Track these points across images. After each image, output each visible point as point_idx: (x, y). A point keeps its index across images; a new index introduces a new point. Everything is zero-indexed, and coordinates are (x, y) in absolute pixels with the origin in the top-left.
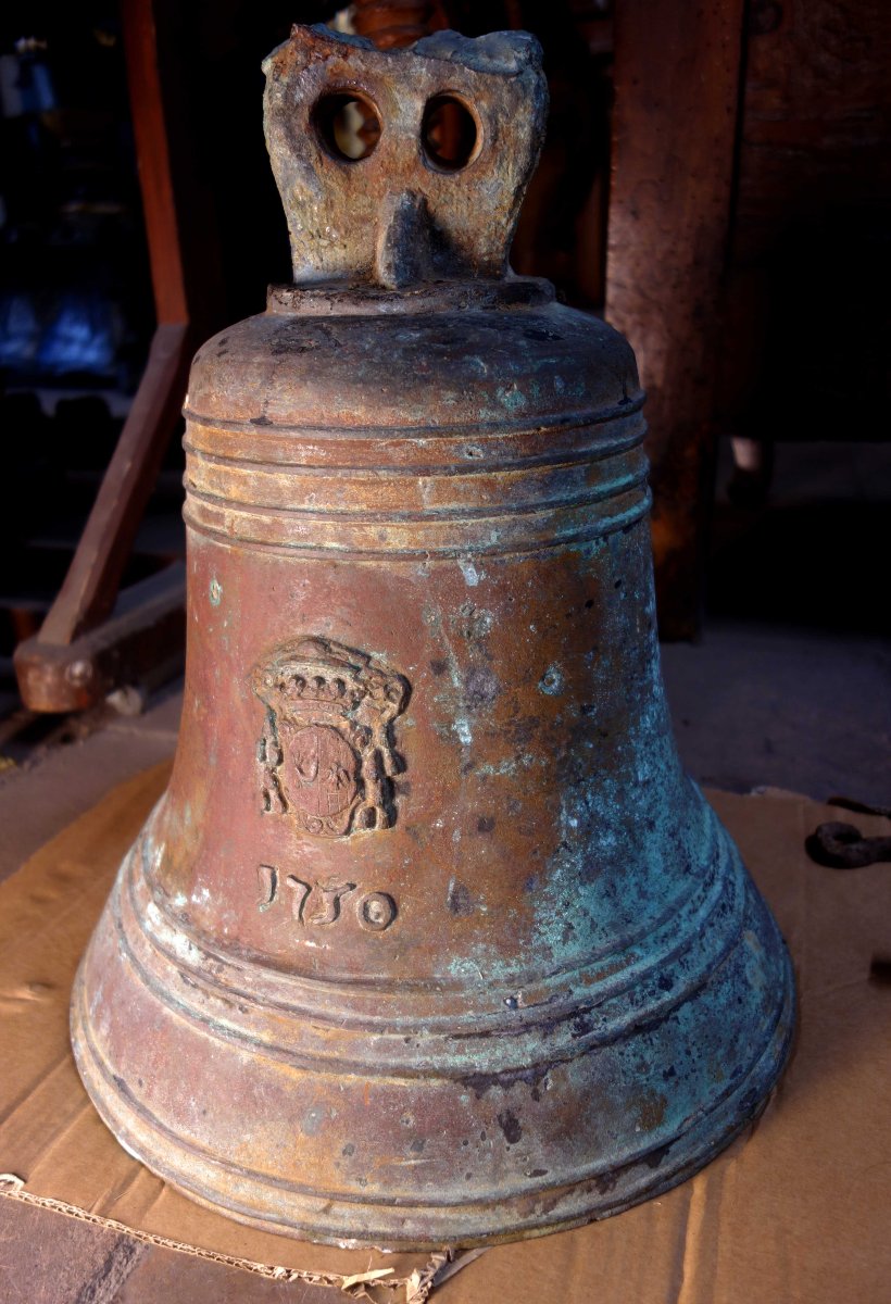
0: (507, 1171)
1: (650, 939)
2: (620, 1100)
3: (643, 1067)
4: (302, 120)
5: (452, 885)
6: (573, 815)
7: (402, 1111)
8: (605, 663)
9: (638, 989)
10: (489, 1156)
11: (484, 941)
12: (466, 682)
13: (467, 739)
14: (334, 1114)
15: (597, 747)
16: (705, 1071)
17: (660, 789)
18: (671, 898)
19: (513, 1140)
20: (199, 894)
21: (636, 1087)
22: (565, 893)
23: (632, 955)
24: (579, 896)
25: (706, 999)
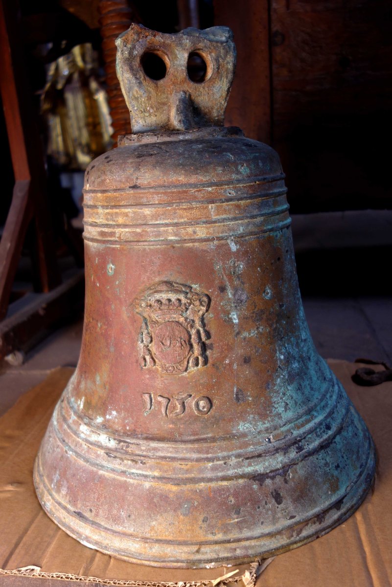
0: (279, 518)
1: (318, 408)
2: (320, 480)
3: (326, 464)
4: (137, 63)
5: (235, 389)
6: (281, 353)
7: (228, 496)
8: (286, 286)
9: (318, 430)
10: (270, 512)
11: (252, 414)
12: (234, 295)
13: (236, 321)
14: (196, 503)
15: (287, 323)
16: (350, 465)
18: (323, 390)
19: (279, 503)
20: (110, 414)
21: (326, 474)
22: (283, 389)
23: (313, 415)
24: (288, 390)
25: (344, 433)
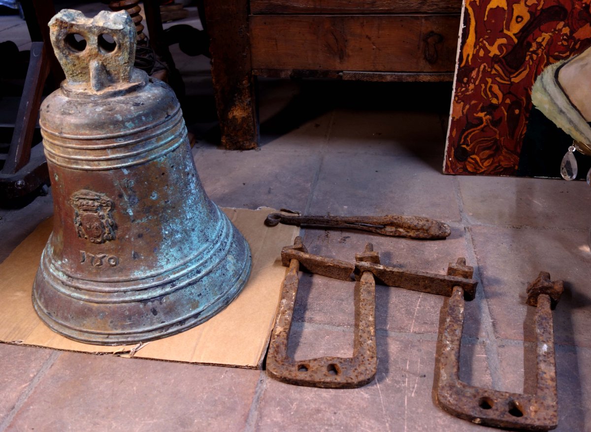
0: (154, 322)
1: (193, 261)
2: (185, 302)
3: (192, 294)
4: (62, 44)
5: (133, 253)
6: (166, 230)
7: (125, 311)
8: (172, 188)
9: (190, 274)
10: (149, 319)
11: (144, 266)
12: (129, 199)
13: (131, 214)
14: (107, 314)
15: (172, 211)
16: (211, 294)
17: (196, 219)
18: (201, 249)
19: (155, 315)
20: (65, 260)
21: (190, 299)
22: (166, 251)
23: (188, 265)
24: (170, 251)
25: (212, 275)
